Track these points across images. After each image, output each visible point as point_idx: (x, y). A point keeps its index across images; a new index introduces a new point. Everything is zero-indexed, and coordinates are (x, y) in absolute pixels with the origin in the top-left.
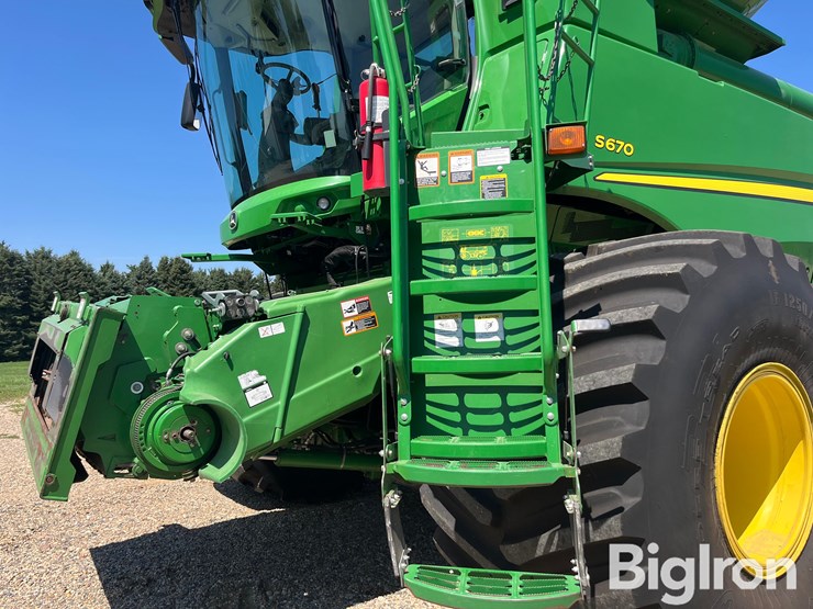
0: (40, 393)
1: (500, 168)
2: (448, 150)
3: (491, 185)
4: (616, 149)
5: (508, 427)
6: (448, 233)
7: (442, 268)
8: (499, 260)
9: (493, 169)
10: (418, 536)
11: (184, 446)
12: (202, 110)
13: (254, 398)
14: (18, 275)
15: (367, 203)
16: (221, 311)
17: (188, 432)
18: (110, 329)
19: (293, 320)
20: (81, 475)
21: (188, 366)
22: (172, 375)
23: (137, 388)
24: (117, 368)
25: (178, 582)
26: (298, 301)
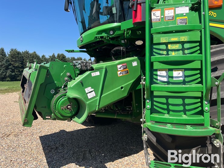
0: (23, 91)
1: (184, 14)
2: (164, 8)
3: (181, 21)
4: (211, 14)
5: (185, 111)
6: (164, 39)
7: (161, 52)
8: (183, 49)
9: (182, 15)
10: (135, 137)
11: (68, 111)
12: (71, 3)
13: (90, 96)
14: (20, 58)
15: (126, 32)
16: (79, 67)
17: (69, 107)
18: (44, 72)
19: (102, 70)
20: (36, 118)
21: (69, 85)
22: (64, 88)
23: (52, 92)
24: (47, 85)
25: (65, 148)
26: (103, 65)
